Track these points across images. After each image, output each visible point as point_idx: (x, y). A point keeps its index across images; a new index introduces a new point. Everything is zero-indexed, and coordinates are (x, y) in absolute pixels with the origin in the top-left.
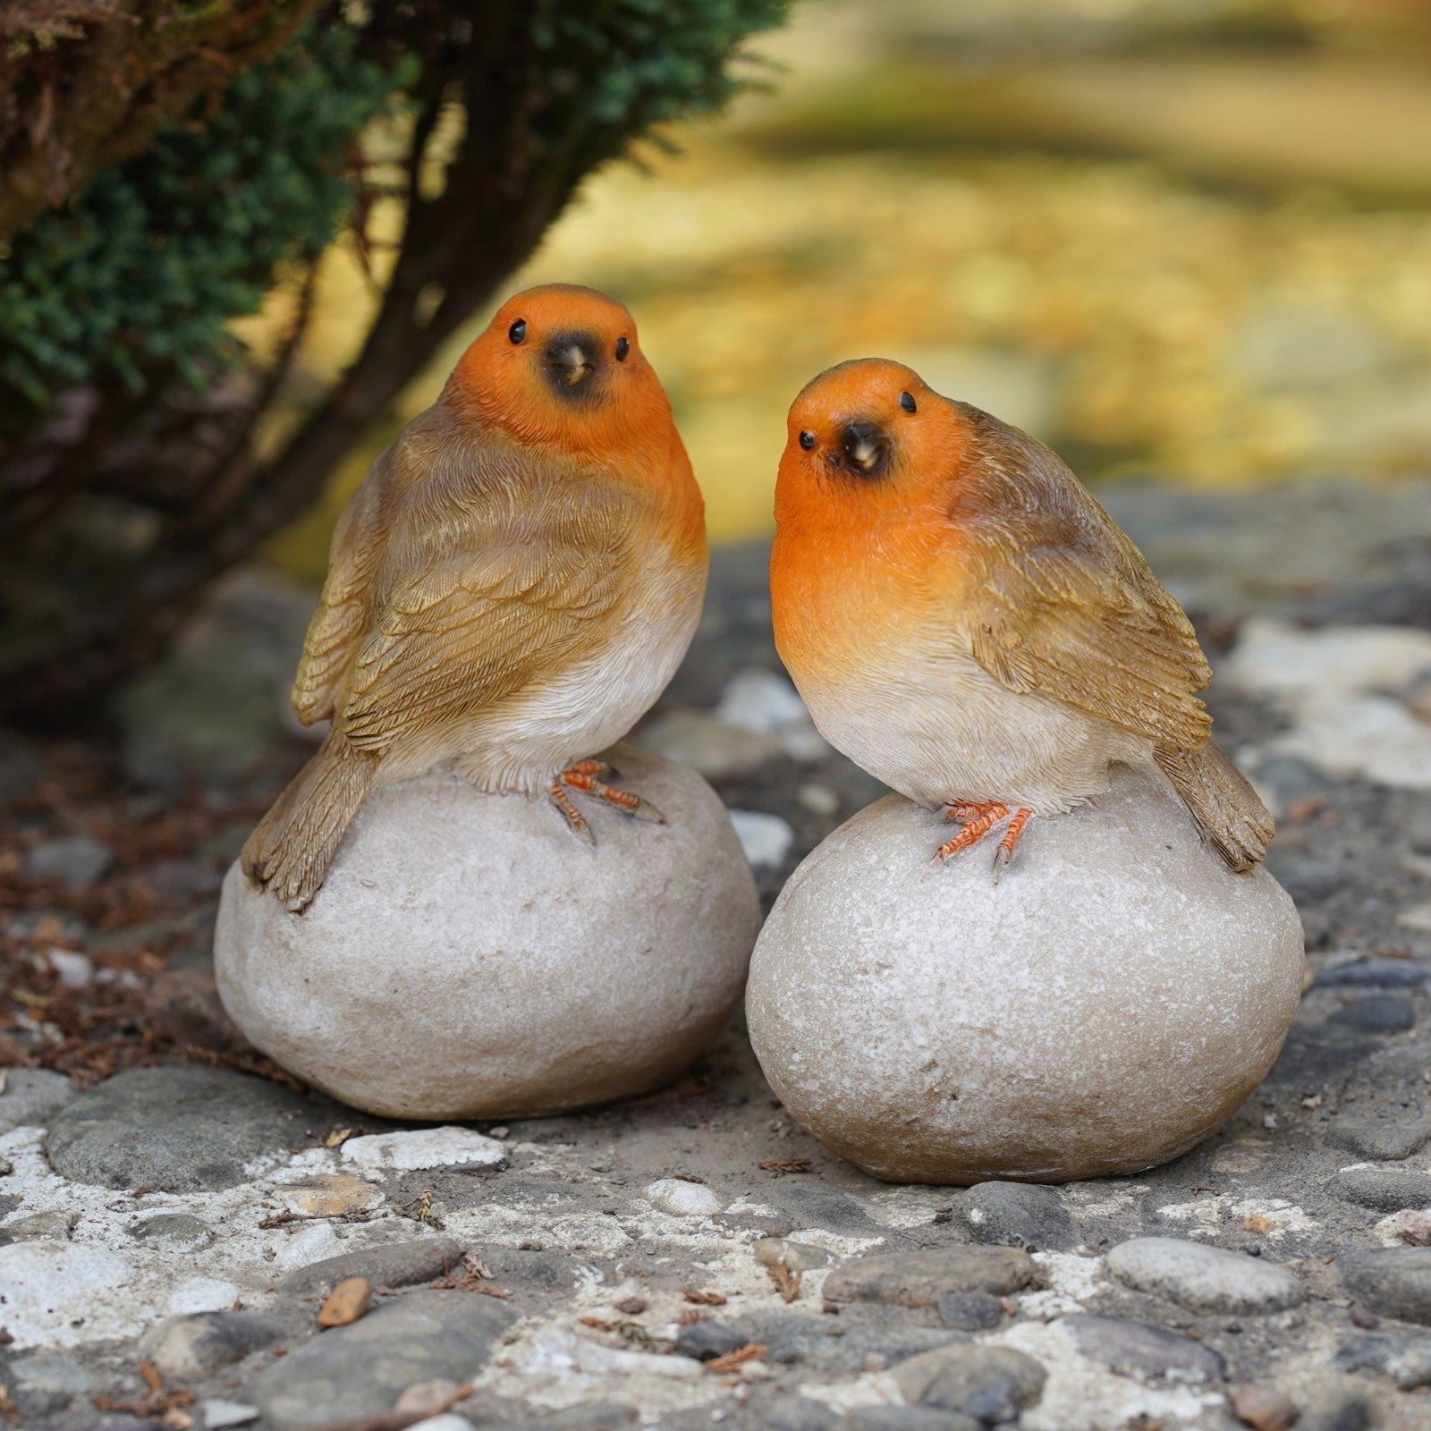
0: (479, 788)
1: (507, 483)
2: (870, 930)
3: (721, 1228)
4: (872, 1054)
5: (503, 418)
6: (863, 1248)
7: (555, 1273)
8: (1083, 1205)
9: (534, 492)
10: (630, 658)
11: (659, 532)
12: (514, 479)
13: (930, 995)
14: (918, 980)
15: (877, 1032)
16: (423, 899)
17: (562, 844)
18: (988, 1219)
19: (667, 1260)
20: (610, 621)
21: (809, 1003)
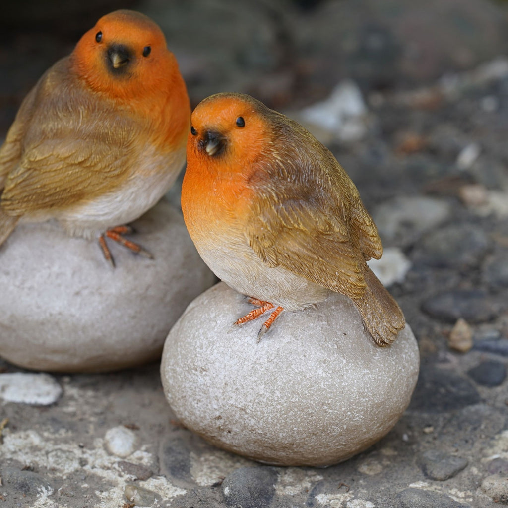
0: (65, 234)
1: (81, 109)
2: (202, 351)
3: (120, 470)
4: (196, 405)
5: (86, 77)
6: (175, 496)
7: (29, 488)
8: (284, 486)
9: (93, 115)
10: (133, 193)
11: (151, 139)
12: (85, 107)
13: (220, 388)
14: (217, 380)
15: (198, 397)
16: (28, 285)
17: (99, 265)
18: (230, 494)
19: (86, 485)
20: (121, 178)
21: (175, 375)
